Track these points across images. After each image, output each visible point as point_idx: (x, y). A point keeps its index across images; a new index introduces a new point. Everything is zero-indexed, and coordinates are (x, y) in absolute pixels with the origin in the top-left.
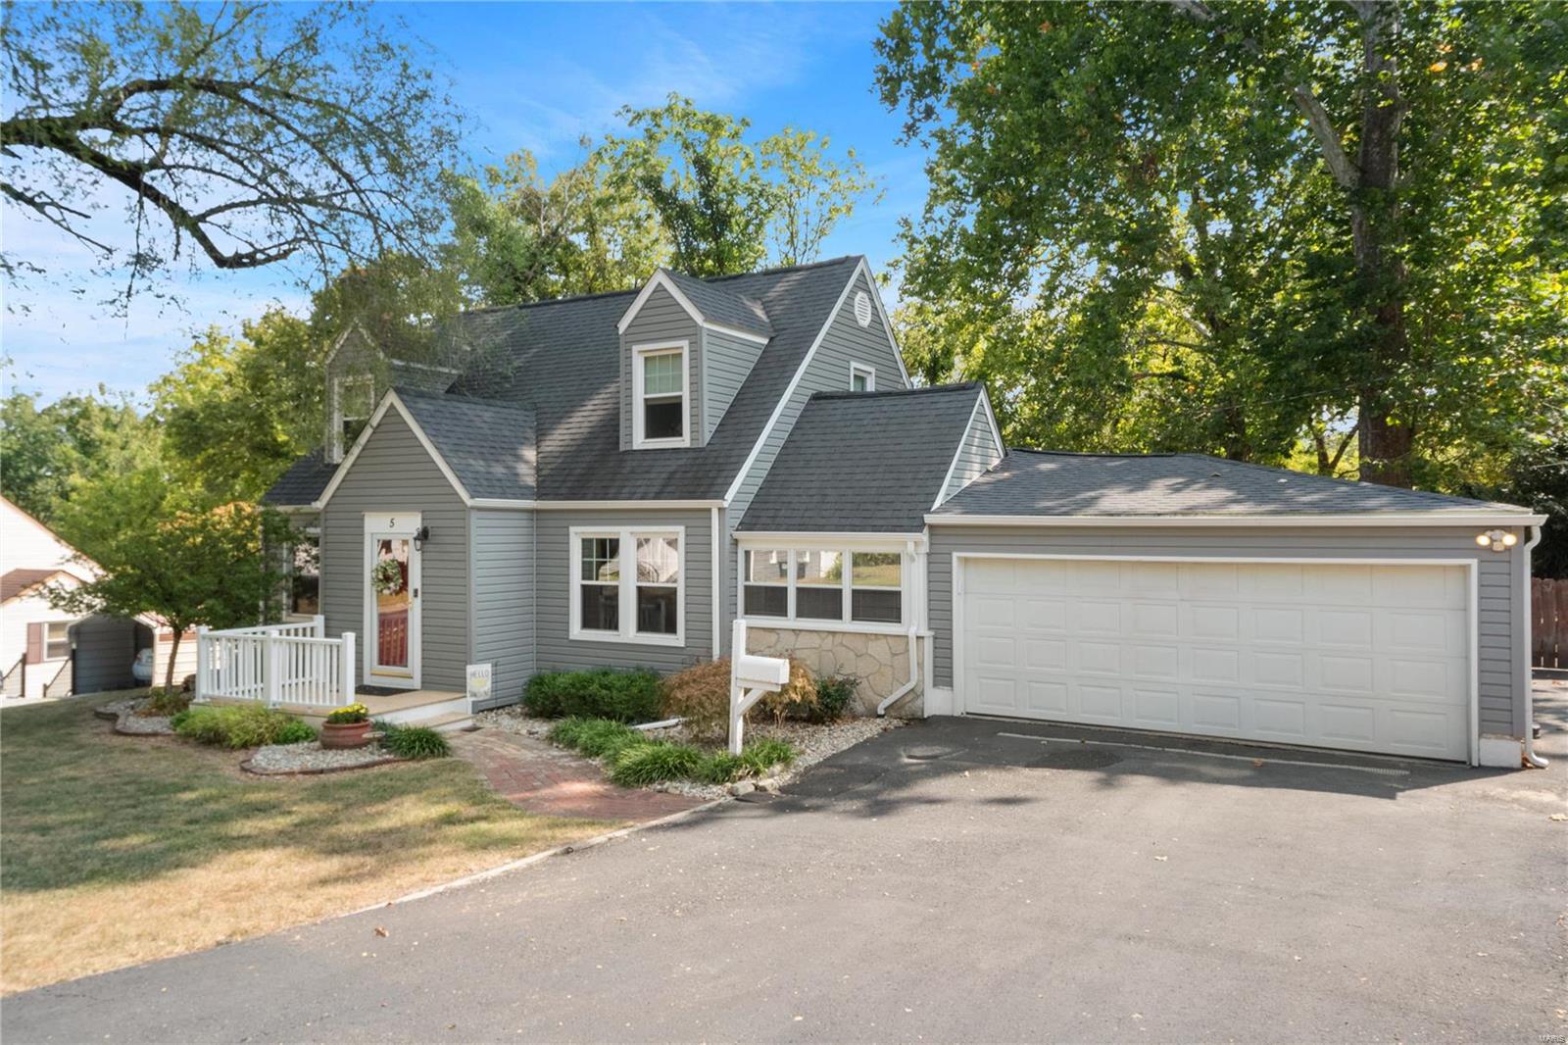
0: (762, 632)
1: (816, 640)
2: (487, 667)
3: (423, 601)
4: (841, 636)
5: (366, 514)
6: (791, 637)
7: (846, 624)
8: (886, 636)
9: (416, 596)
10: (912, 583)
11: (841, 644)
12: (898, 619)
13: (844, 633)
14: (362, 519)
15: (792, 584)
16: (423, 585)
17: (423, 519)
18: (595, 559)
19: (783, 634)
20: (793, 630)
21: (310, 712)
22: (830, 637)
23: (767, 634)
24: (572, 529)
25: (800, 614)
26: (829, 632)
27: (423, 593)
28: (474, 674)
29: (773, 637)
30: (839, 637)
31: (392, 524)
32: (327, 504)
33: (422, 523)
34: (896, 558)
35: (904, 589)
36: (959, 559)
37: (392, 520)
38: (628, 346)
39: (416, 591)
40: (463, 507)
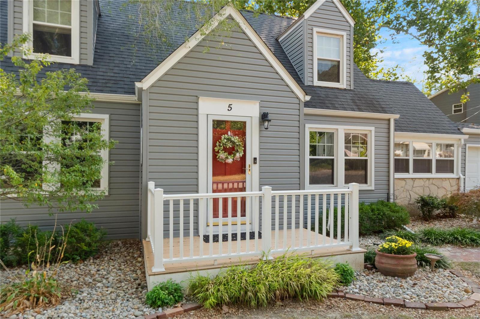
1: (422, 183)
3: (260, 166)
4: (432, 180)
5: (200, 98)
6: (410, 182)
7: (434, 175)
8: (449, 178)
9: (255, 163)
10: (457, 157)
11: (432, 184)
12: (452, 172)
13: (433, 178)
14: (196, 103)
15: (411, 158)
16: (260, 155)
17: (261, 107)
18: (317, 144)
19: (407, 180)
20: (412, 179)
22: (428, 181)
23: (400, 181)
24: (307, 126)
25: (415, 171)
26: (427, 179)
27: (260, 161)
30: (431, 180)
31: (230, 109)
32: (152, 86)
33: (260, 110)
34: (452, 145)
35: (455, 159)
36: (469, 147)
37: (230, 105)
38: (310, 27)
39: (255, 159)
40: (297, 101)
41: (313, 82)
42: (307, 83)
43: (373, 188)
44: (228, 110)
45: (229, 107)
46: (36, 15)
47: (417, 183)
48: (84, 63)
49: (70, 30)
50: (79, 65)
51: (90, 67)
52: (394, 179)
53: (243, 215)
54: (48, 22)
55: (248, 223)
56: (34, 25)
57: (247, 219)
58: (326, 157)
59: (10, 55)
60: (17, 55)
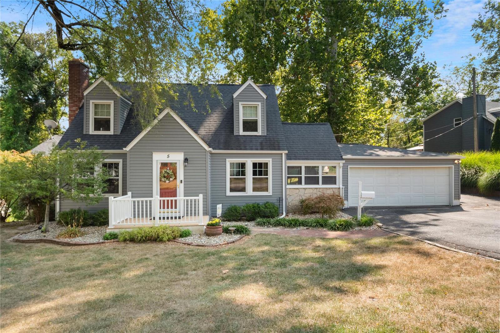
0: (294, 190)
1: (311, 191)
2: (221, 206)
3: (184, 184)
5: (154, 153)
6: (303, 190)
7: (321, 186)
8: (332, 188)
9: (181, 183)
10: (339, 174)
11: (319, 191)
12: (335, 184)
13: (320, 188)
14: (152, 155)
15: (303, 176)
16: (184, 178)
18: (235, 169)
19: (300, 190)
20: (304, 188)
21: (180, 225)
22: (316, 190)
24: (227, 160)
25: (306, 184)
26: (315, 188)
27: (184, 181)
28: (218, 208)
29: (298, 191)
30: (318, 189)
32: (131, 149)
33: (184, 156)
34: (335, 167)
35: (337, 176)
36: (350, 167)
37: (168, 155)
38: (237, 102)
39: (181, 181)
40: (204, 151)
41: (239, 133)
42: (235, 134)
43: (271, 194)
44: (167, 158)
46: (96, 114)
47: (307, 191)
48: (116, 133)
49: (110, 118)
50: (114, 135)
51: (119, 135)
52: (286, 189)
53: (176, 208)
54: (101, 116)
55: (178, 212)
56: (95, 118)
57: (177, 210)
58: (240, 177)
59: (84, 133)
60: (87, 133)
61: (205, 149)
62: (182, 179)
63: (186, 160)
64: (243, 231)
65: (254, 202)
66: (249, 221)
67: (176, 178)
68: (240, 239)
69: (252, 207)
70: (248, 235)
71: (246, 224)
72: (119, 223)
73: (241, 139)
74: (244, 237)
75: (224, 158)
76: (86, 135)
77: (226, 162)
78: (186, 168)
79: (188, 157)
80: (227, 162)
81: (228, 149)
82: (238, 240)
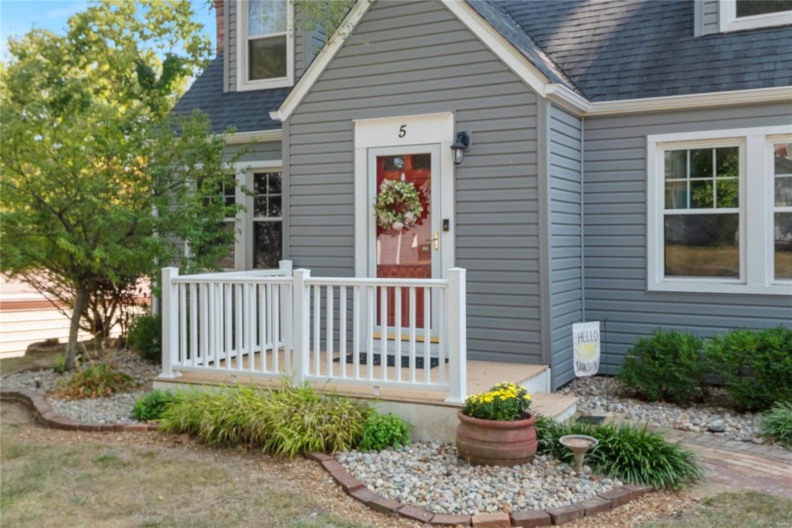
2: (594, 327)
3: (457, 236)
5: (358, 122)
9: (446, 229)
14: (352, 130)
16: (457, 213)
17: (457, 122)
18: (689, 179)
21: (377, 393)
24: (652, 139)
27: (457, 225)
28: (581, 337)
31: (402, 133)
32: (293, 114)
33: (455, 127)
37: (402, 127)
39: (446, 222)
40: (530, 99)
41: (717, 23)
42: (700, 30)
44: (400, 136)
45: (401, 130)
49: (286, 36)
54: (264, 33)
56: (250, 42)
58: (715, 210)
59: (226, 90)
60: (232, 90)
61: (533, 92)
62: (449, 214)
63: (462, 141)
64: (638, 466)
65: (774, 324)
66: (740, 410)
67: (425, 214)
68: (608, 507)
69: (752, 347)
70: (671, 487)
71: (717, 422)
72: (211, 363)
73: (725, 48)
74: (636, 496)
75: (638, 132)
76: (229, 93)
77: (645, 148)
78: (464, 173)
79: (468, 128)
80: (651, 147)
81: (655, 93)
82: (585, 513)
